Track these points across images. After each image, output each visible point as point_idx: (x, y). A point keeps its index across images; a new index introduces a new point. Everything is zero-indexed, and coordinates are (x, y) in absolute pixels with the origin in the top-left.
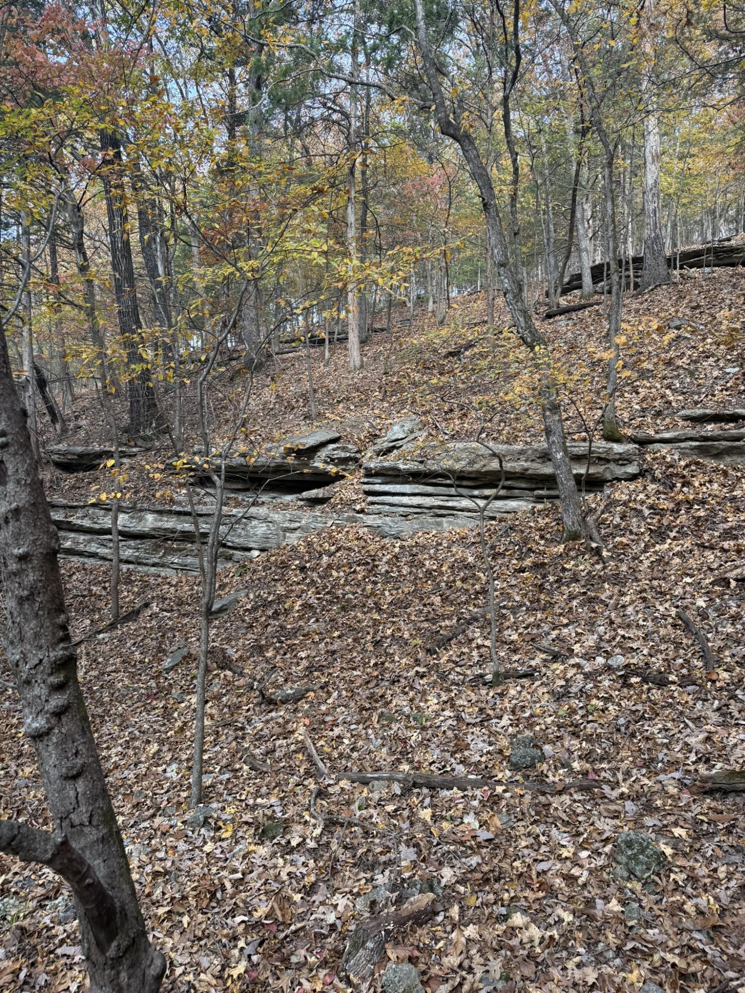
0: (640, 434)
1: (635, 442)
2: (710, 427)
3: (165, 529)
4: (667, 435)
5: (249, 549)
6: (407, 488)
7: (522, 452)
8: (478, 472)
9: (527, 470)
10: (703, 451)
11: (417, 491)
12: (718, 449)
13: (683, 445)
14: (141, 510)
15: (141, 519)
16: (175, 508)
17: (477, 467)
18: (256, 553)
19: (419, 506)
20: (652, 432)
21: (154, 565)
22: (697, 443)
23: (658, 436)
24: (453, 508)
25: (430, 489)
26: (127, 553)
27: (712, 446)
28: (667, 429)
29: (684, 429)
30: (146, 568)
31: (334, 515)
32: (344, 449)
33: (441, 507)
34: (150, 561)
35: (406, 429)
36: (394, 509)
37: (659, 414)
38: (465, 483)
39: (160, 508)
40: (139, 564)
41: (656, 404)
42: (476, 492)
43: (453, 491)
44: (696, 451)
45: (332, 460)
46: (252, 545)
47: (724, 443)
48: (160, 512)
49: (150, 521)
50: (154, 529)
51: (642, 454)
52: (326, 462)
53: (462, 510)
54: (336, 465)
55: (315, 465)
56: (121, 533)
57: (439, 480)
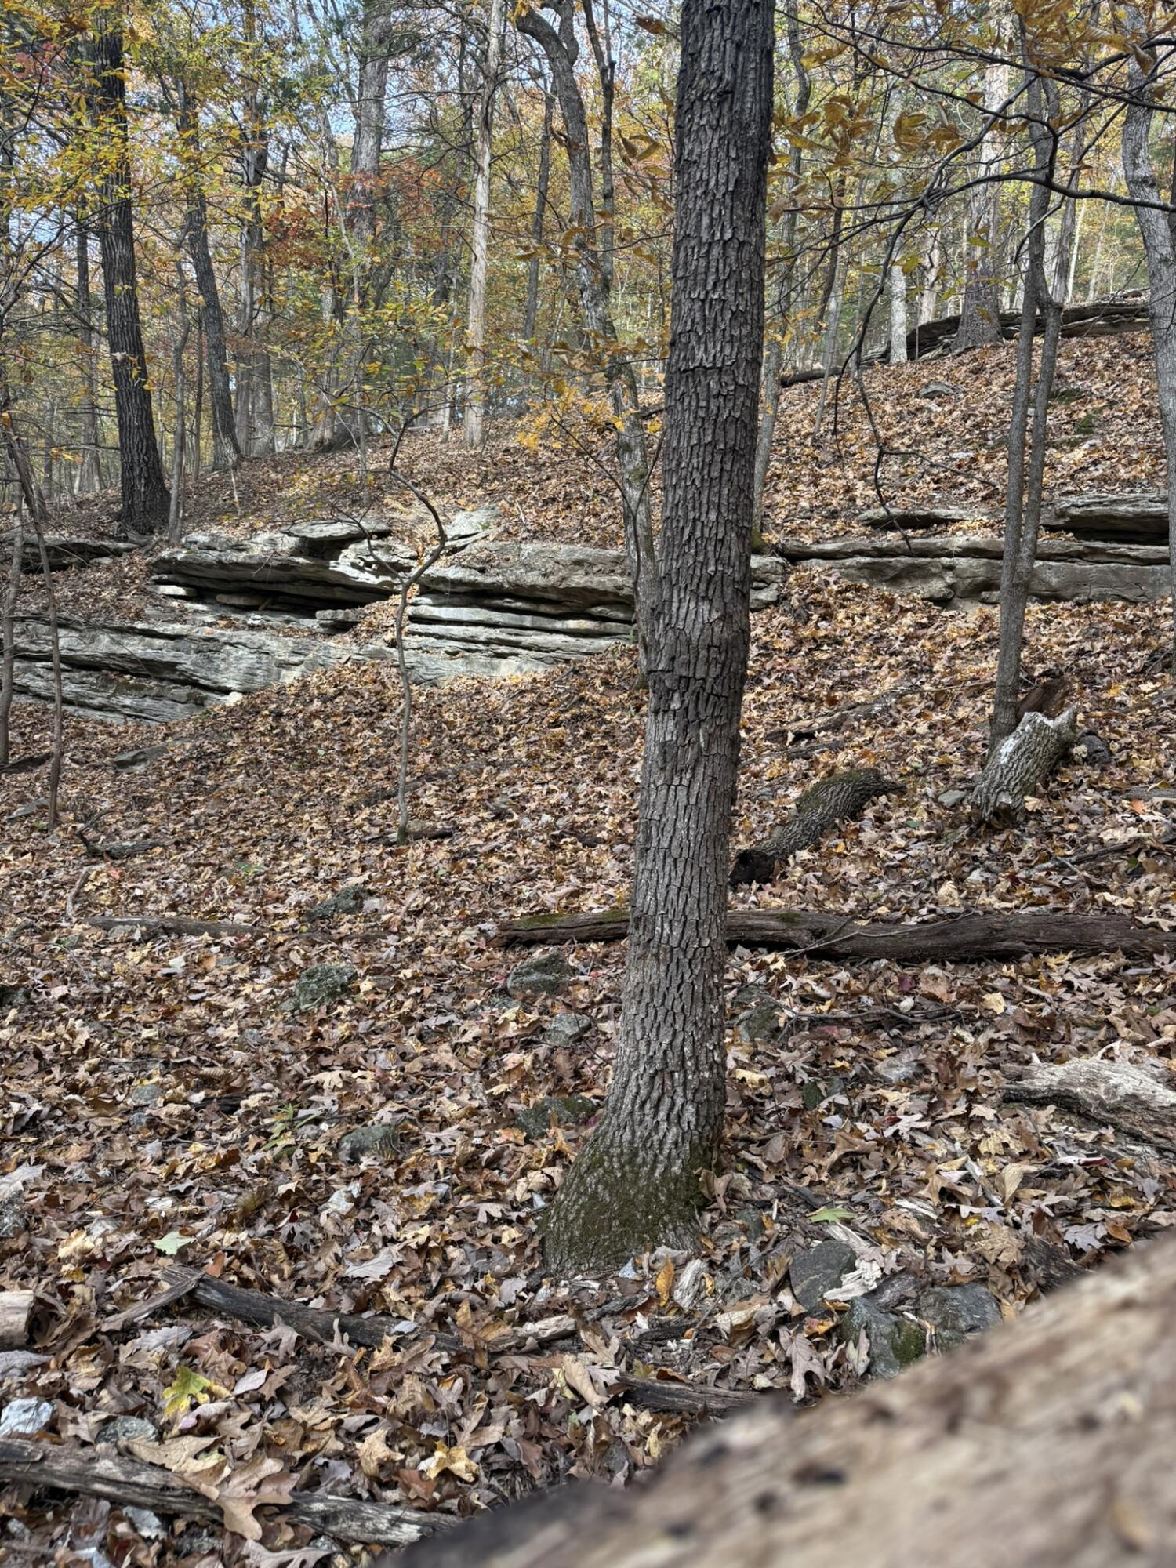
0: (792, 543)
1: (782, 555)
2: (891, 535)
3: (122, 656)
4: (830, 547)
5: (227, 691)
6: (464, 613)
7: (617, 561)
8: (554, 588)
9: (620, 588)
10: (875, 572)
11: (477, 618)
12: (894, 568)
13: (848, 562)
14: (95, 627)
15: (93, 640)
16: (139, 625)
17: (553, 579)
18: (233, 699)
19: (472, 640)
20: (807, 540)
21: (100, 708)
22: (868, 560)
23: (815, 548)
24: (517, 645)
25: (496, 617)
26: (70, 689)
27: (887, 565)
28: (835, 538)
29: (858, 536)
30: (89, 712)
31: (355, 648)
32: (389, 549)
33: (501, 642)
34: (96, 702)
35: (475, 520)
36: (440, 643)
37: (834, 515)
38: (543, 608)
39: (117, 624)
40: (83, 705)
41: (834, 501)
42: (559, 625)
43: (528, 621)
44: (866, 572)
45: (368, 565)
46: (232, 684)
47: (903, 559)
48: (119, 630)
49: (104, 645)
50: (108, 655)
51: (786, 573)
52: (354, 565)
53: (529, 648)
54: (376, 574)
55: (340, 569)
56: (64, 659)
57: (507, 602)
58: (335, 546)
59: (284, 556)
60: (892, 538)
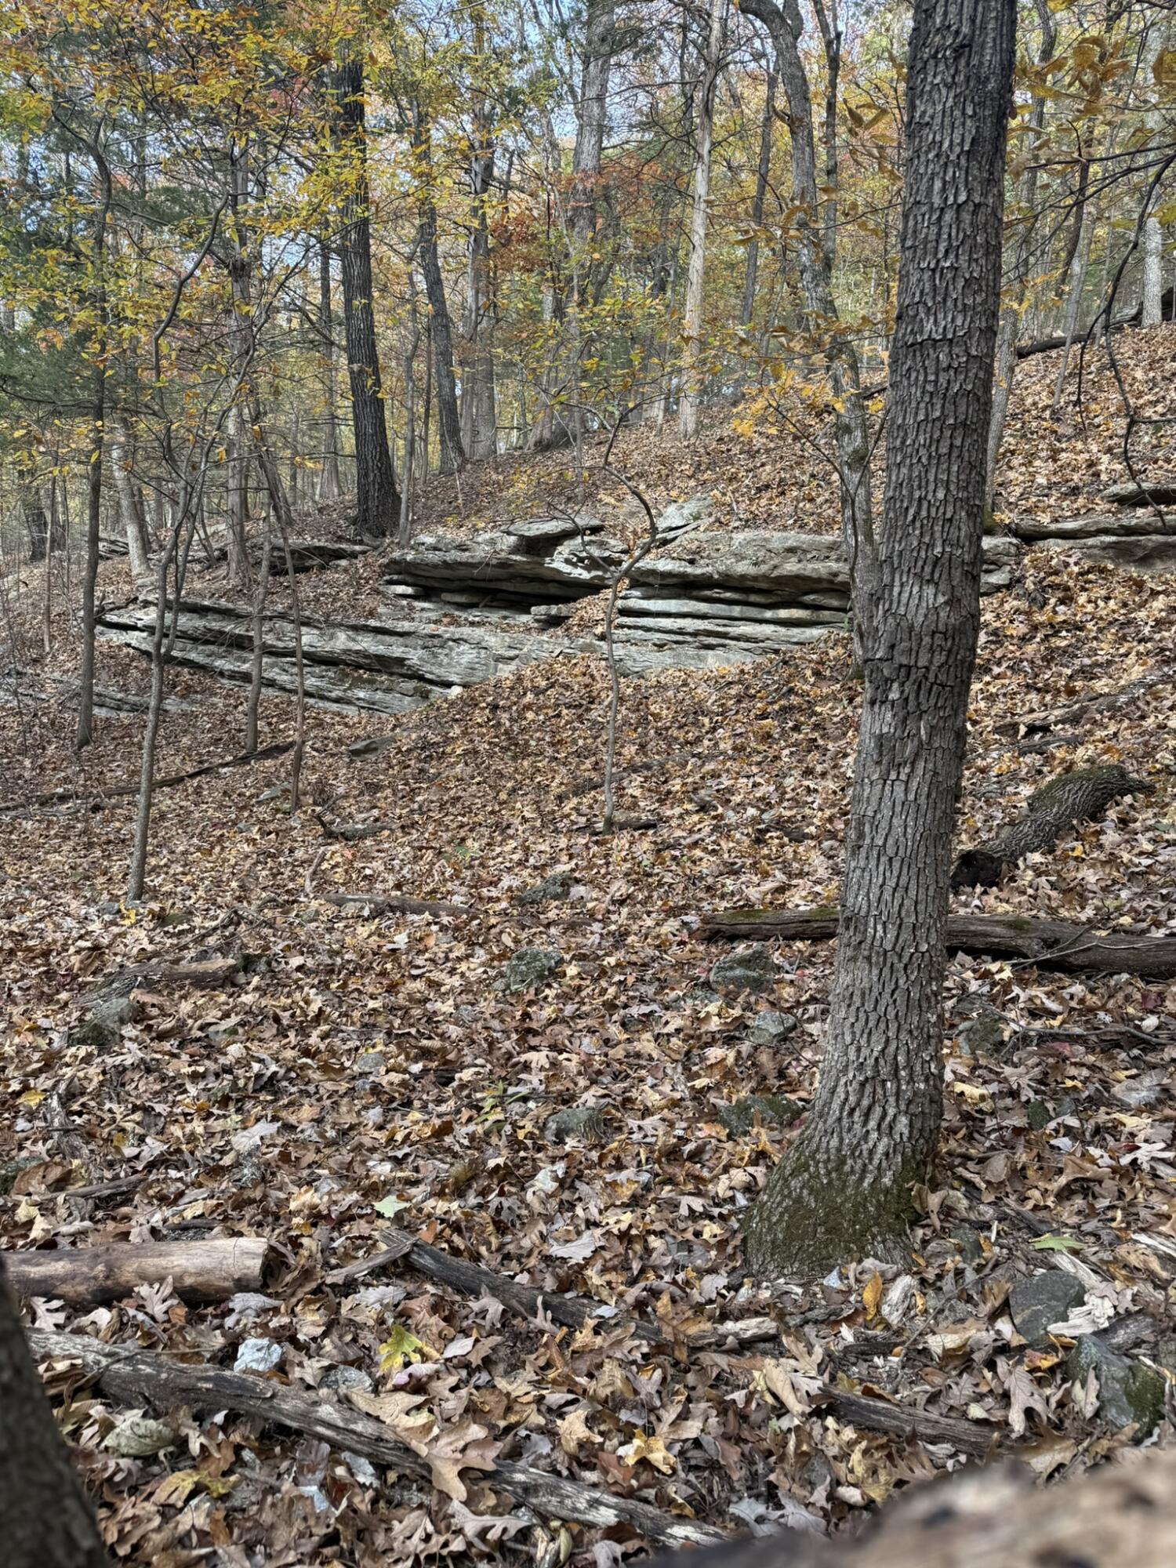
0: (1027, 522)
1: (1016, 535)
2: (1140, 512)
3: (357, 652)
4: (1070, 525)
5: (449, 685)
6: (673, 605)
7: (833, 546)
8: (765, 577)
9: (836, 575)
10: (1122, 553)
11: (685, 609)
12: (1144, 548)
13: (1091, 541)
14: (334, 625)
15: (332, 637)
16: (372, 623)
17: (764, 568)
18: (456, 691)
19: (680, 632)
20: (1045, 519)
21: (337, 700)
22: (1113, 539)
23: (1053, 527)
24: (725, 636)
25: (704, 607)
26: (311, 682)
27: (1136, 544)
28: (1076, 515)
29: (1103, 513)
30: (328, 704)
31: (566, 642)
32: (602, 545)
33: (709, 633)
34: (333, 695)
35: (686, 512)
36: (648, 635)
37: (1075, 491)
38: (753, 598)
39: (353, 621)
40: (323, 698)
41: (1076, 477)
42: (769, 614)
43: (736, 611)
44: (1111, 552)
45: (581, 560)
46: (454, 678)
47: (1154, 537)
48: (355, 628)
49: (342, 641)
50: (346, 651)
51: (1020, 554)
52: (567, 561)
53: (737, 639)
54: (588, 569)
55: (554, 565)
56: (306, 655)
57: (715, 593)
58: (551, 542)
59: (503, 555)
60: (1142, 515)
